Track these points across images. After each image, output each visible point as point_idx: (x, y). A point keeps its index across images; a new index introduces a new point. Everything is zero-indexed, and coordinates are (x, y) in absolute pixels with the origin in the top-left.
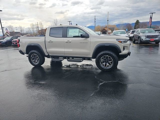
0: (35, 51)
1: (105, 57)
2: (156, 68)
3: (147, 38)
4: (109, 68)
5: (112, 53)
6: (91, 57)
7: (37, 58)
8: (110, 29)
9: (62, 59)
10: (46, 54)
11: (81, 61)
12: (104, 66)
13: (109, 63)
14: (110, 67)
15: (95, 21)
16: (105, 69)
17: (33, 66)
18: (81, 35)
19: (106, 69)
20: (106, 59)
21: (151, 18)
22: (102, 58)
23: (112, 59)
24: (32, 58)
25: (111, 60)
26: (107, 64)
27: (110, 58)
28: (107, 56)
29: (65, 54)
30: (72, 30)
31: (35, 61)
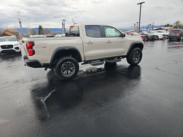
8: (13, 33)
10: (83, 60)
14: (138, 61)
23: (140, 54)
31: (67, 72)
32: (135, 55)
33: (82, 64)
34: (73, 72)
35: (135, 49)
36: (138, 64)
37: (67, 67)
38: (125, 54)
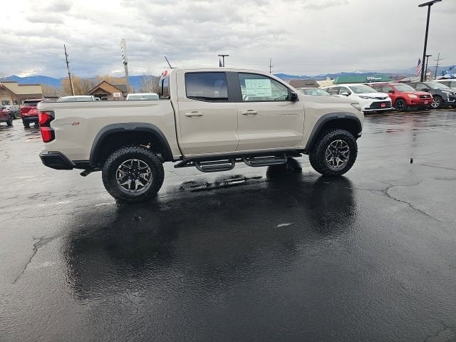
1: (335, 144)
8: (117, 88)
9: (230, 164)
10: (177, 156)
13: (342, 157)
16: (334, 172)
22: (329, 146)
23: (348, 147)
25: (346, 149)
27: (344, 144)
28: (340, 141)
31: (133, 184)
32: (332, 148)
33: (175, 167)
34: (149, 185)
35: (332, 135)
36: (344, 175)
37: (131, 170)
38: (303, 147)
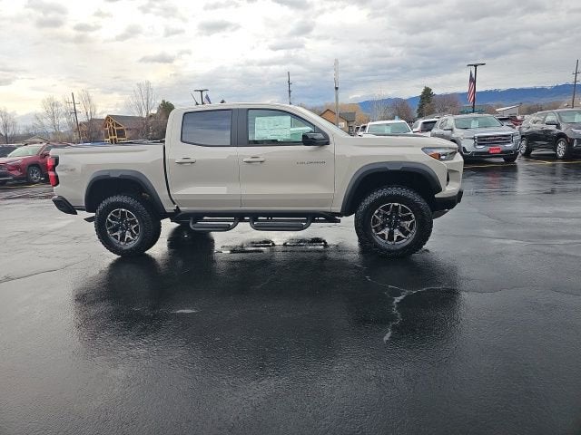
0: (125, 199)
1: (387, 208)
2: (544, 237)
3: (479, 144)
4: (405, 245)
5: (410, 195)
6: (338, 209)
7: (133, 222)
8: (343, 117)
9: (231, 224)
10: (169, 208)
11: (302, 228)
12: (387, 237)
13: (402, 230)
14: (404, 242)
15: (290, 91)
16: (390, 251)
17: (116, 257)
18: (305, 136)
19: (393, 251)
20: (390, 217)
21: (473, 80)
22: (376, 212)
23: (413, 216)
24: (110, 224)
25: (409, 218)
26: (397, 233)
27: (404, 210)
28: (396, 204)
29: (241, 203)
30: (265, 119)
34: (137, 240)
37: (122, 221)
